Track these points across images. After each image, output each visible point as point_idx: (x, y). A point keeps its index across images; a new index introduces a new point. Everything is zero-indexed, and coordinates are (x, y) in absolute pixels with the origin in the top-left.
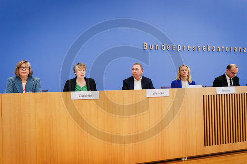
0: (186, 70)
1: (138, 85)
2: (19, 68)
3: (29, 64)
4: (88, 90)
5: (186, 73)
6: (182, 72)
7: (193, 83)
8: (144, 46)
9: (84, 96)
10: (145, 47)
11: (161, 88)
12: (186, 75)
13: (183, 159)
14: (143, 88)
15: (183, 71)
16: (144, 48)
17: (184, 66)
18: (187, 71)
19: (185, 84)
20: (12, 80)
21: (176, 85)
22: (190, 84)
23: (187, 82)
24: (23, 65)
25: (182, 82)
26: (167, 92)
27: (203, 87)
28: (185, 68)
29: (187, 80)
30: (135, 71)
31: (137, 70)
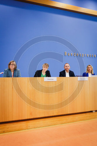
1: (67, 74)
2: (9, 65)
3: (15, 63)
4: (46, 77)
5: (91, 69)
6: (88, 69)
12: (90, 70)
13: (93, 112)
17: (89, 65)
19: (90, 75)
20: (7, 70)
21: (86, 75)
23: (91, 74)
24: (12, 63)
28: (89, 67)
29: (91, 73)
30: (67, 67)
31: (68, 66)
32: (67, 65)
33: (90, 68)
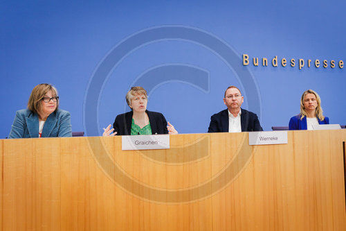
0: (312, 100)
1: (235, 123)
5: (314, 104)
6: (307, 103)
7: (326, 122)
8: (245, 59)
9: (143, 143)
10: (246, 61)
11: (274, 129)
12: (314, 108)
14: (243, 130)
15: (308, 100)
16: (245, 64)
17: (309, 92)
18: (315, 100)
19: (312, 123)
21: (297, 124)
22: (320, 122)
23: (315, 119)
25: (307, 119)
26: (283, 136)
27: (342, 127)
28: (309, 96)
29: (317, 116)
30: (234, 98)
31: (236, 95)
32: (233, 91)
33: (311, 101)
